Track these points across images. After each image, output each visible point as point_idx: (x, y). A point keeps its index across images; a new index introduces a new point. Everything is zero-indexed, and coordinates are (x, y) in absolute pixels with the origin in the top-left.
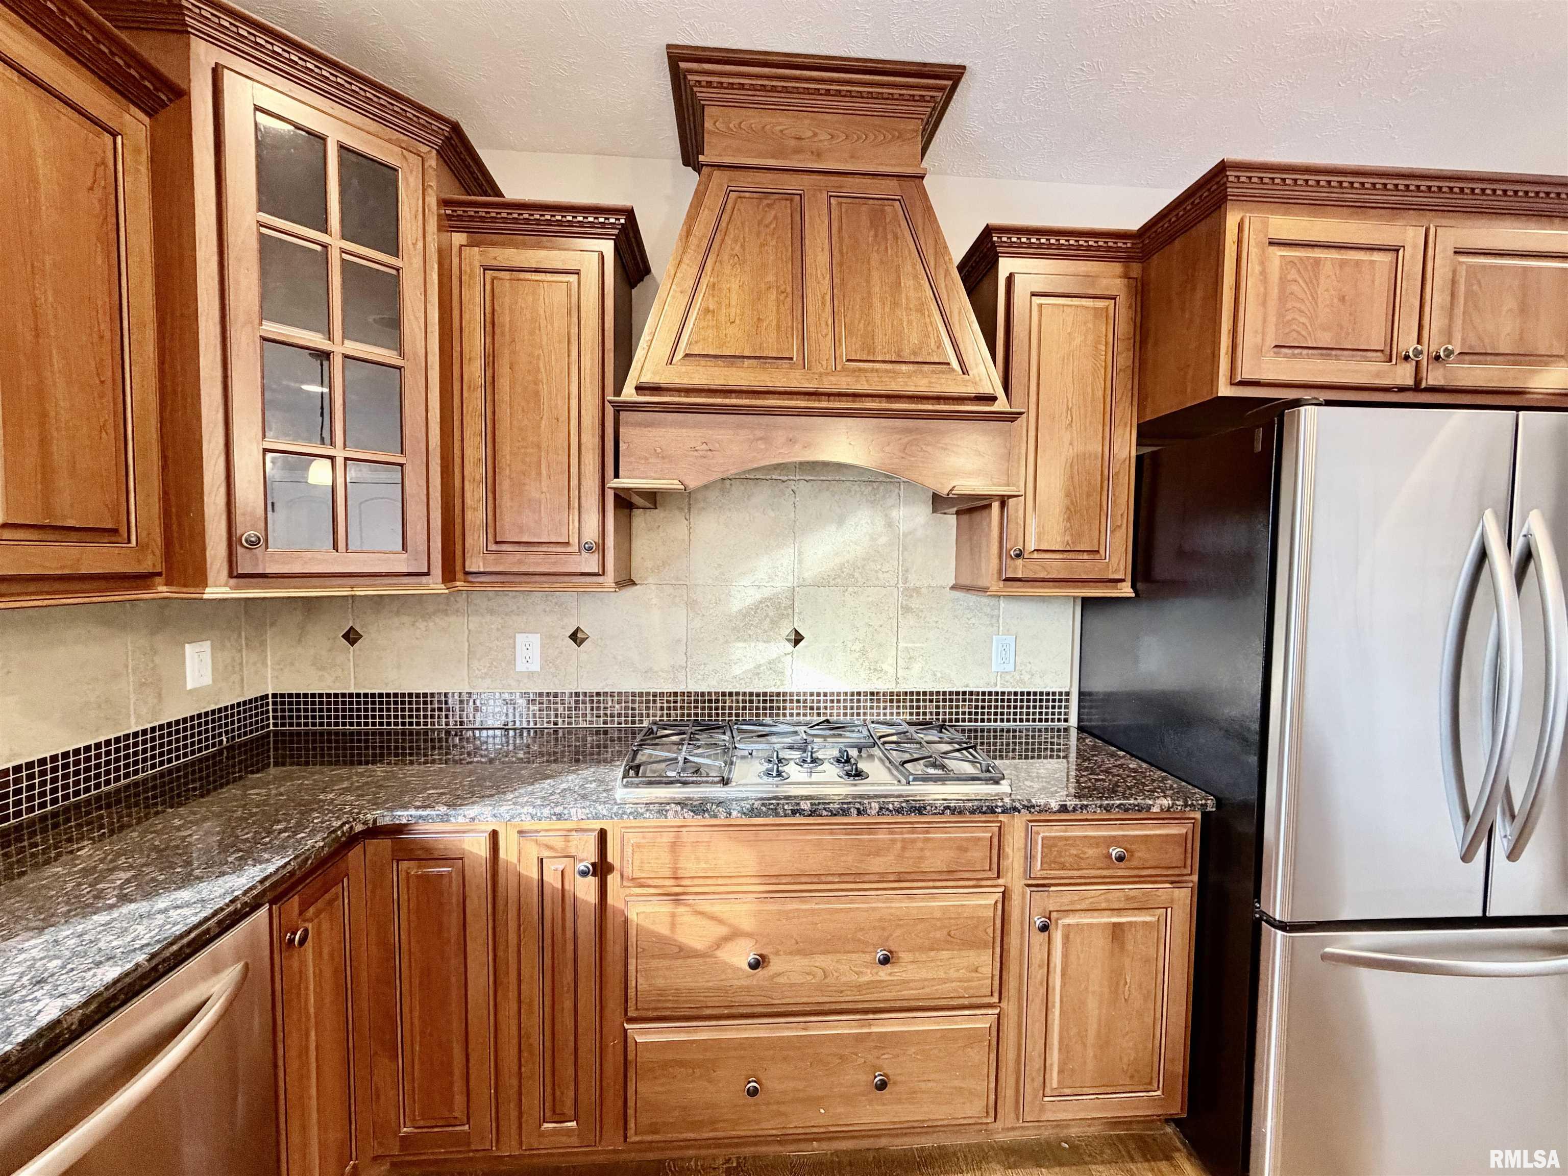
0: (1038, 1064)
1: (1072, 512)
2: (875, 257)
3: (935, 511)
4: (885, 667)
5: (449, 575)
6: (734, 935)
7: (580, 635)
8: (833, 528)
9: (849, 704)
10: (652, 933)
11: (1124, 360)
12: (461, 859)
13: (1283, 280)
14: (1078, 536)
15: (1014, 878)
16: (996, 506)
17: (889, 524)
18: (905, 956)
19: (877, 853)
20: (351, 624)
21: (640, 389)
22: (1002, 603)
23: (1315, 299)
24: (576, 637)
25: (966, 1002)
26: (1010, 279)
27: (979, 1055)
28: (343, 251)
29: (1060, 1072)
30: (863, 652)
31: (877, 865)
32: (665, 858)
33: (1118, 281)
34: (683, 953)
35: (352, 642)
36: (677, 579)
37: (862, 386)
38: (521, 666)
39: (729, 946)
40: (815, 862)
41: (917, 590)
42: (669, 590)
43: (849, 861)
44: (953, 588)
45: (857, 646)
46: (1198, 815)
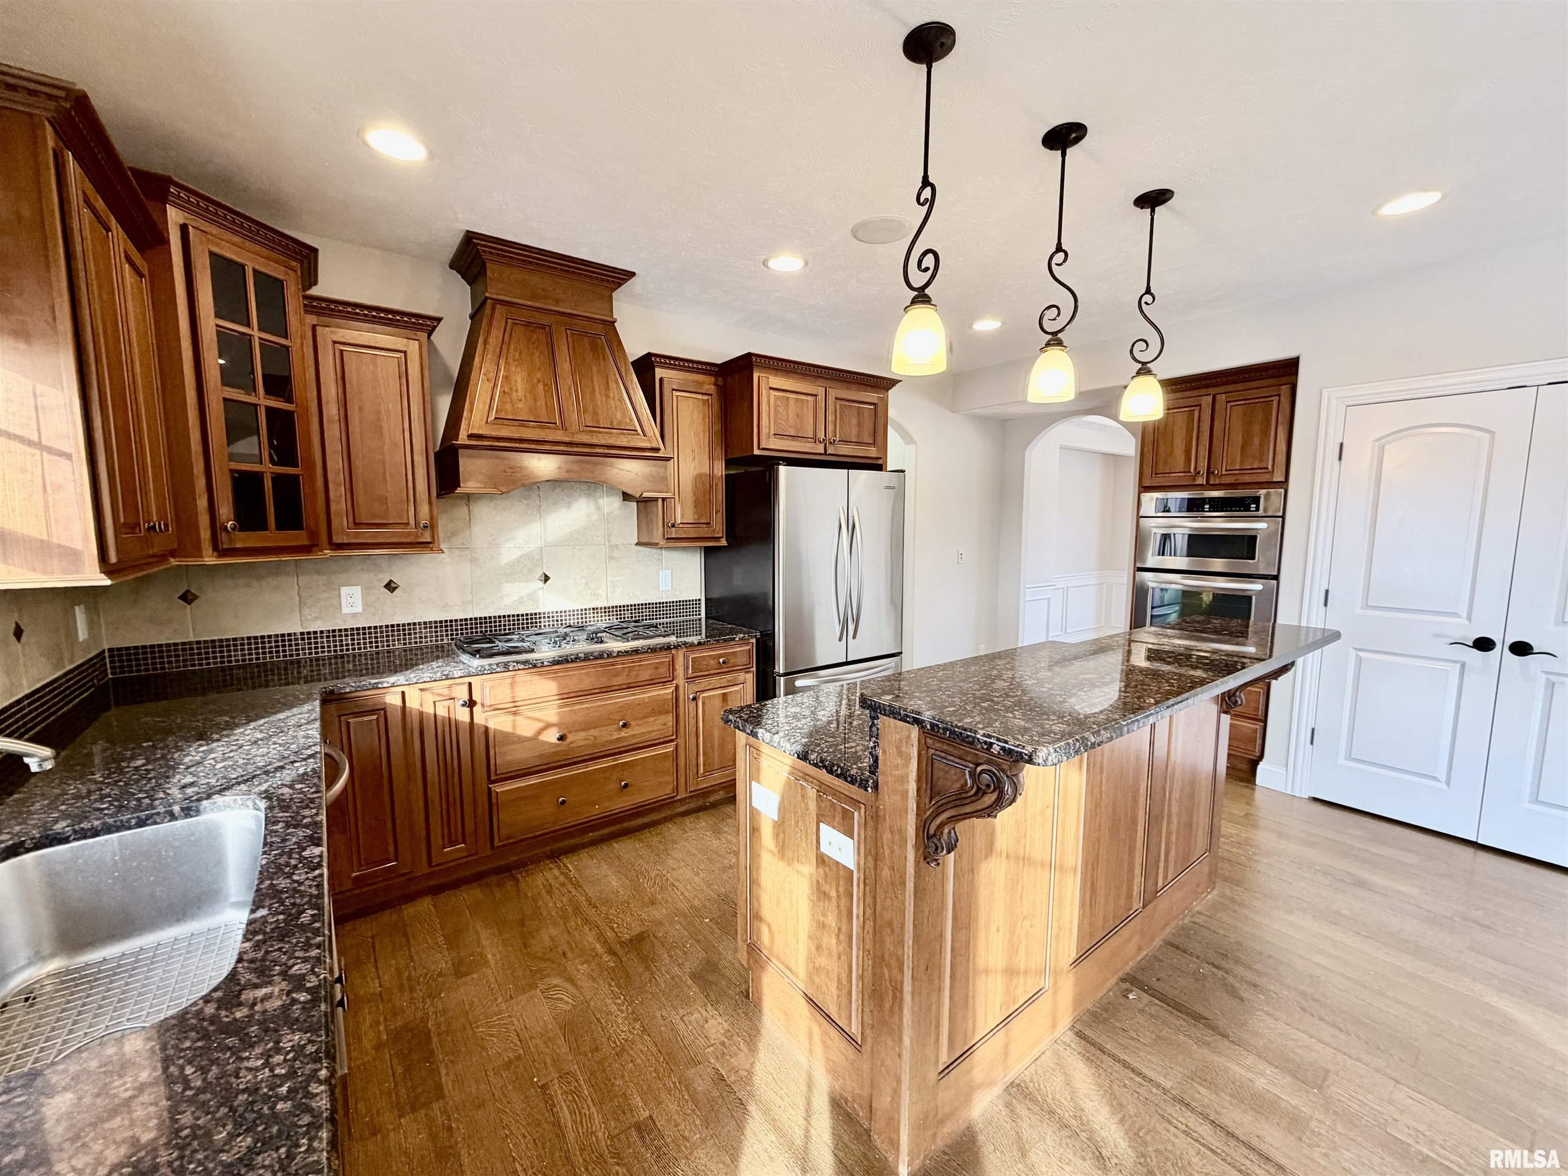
0: (694, 762)
1: (697, 503)
2: (595, 369)
3: (624, 500)
4: (600, 592)
6: (548, 726)
7: (393, 585)
8: (564, 510)
9: (580, 616)
10: (502, 732)
11: (717, 427)
12: (384, 709)
13: (776, 406)
14: (700, 516)
15: (680, 680)
16: (660, 501)
17: (598, 508)
18: (633, 723)
19: (617, 675)
20: (186, 589)
21: (470, 436)
22: (664, 552)
23: (788, 414)
24: (390, 587)
25: (661, 740)
26: (661, 380)
27: (668, 764)
28: (260, 338)
29: (704, 765)
30: (587, 584)
31: (618, 681)
32: (508, 691)
33: (713, 387)
34: (521, 740)
35: (189, 602)
36: (463, 544)
37: (595, 441)
38: (345, 610)
39: (545, 732)
40: (587, 684)
41: (616, 546)
42: (457, 552)
43: (604, 681)
44: (637, 544)
45: (583, 581)
46: (754, 641)
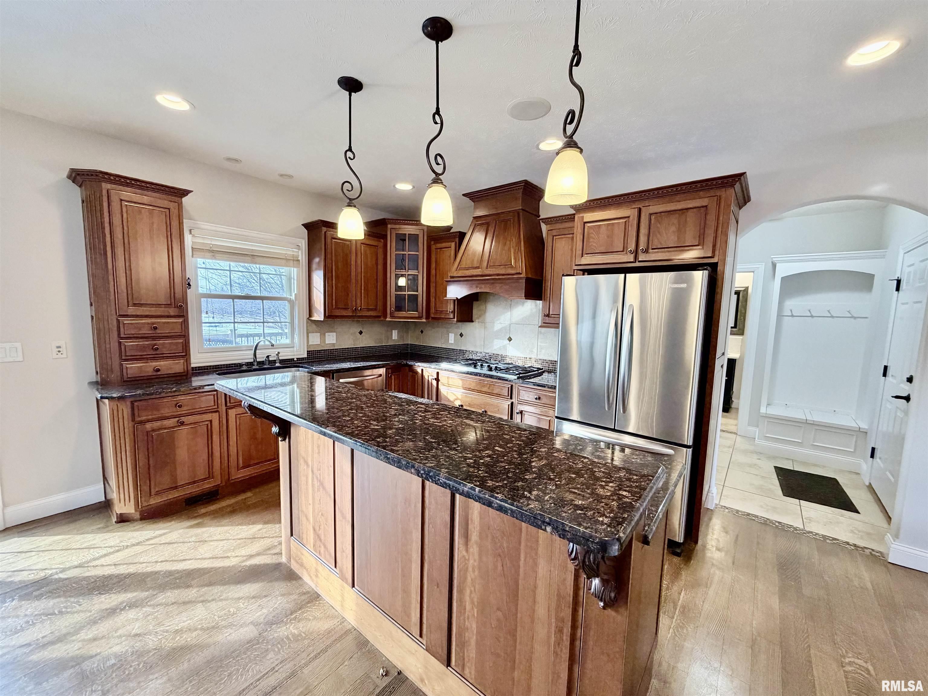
2: (502, 237)
4: (534, 350)
5: (427, 317)
8: (521, 306)
13: (589, 234)
15: (515, 400)
17: (536, 306)
23: (599, 237)
24: (461, 335)
30: (528, 345)
35: (422, 333)
36: (482, 321)
38: (450, 342)
42: (480, 324)
45: (526, 343)
